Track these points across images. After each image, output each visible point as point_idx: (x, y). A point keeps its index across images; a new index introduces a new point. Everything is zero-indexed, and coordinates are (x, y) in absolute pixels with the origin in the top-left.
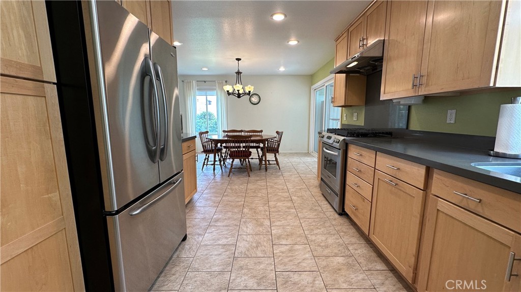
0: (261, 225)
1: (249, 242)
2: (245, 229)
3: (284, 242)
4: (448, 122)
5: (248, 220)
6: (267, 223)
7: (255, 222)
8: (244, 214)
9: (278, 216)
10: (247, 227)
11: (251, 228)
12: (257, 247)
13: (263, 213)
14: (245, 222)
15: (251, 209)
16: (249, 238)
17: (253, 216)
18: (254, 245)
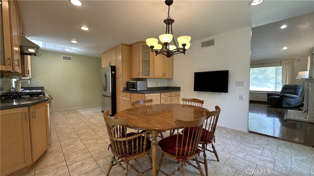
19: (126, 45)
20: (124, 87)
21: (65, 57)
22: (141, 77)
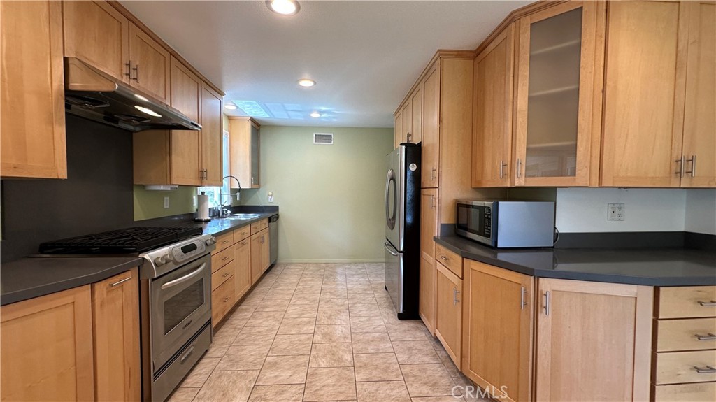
0: (325, 335)
1: (338, 318)
2: (344, 329)
3: (305, 319)
4: (165, 207)
5: (342, 340)
6: (318, 338)
7: (334, 339)
8: (349, 351)
9: (300, 347)
10: (342, 332)
11: (338, 332)
12: (331, 316)
13: (321, 353)
14: (346, 338)
15: (340, 360)
16: (338, 322)
17: (335, 346)
18: (333, 317)
19: (459, 54)
20: (444, 220)
21: (319, 135)
22: (520, 182)
